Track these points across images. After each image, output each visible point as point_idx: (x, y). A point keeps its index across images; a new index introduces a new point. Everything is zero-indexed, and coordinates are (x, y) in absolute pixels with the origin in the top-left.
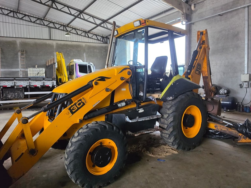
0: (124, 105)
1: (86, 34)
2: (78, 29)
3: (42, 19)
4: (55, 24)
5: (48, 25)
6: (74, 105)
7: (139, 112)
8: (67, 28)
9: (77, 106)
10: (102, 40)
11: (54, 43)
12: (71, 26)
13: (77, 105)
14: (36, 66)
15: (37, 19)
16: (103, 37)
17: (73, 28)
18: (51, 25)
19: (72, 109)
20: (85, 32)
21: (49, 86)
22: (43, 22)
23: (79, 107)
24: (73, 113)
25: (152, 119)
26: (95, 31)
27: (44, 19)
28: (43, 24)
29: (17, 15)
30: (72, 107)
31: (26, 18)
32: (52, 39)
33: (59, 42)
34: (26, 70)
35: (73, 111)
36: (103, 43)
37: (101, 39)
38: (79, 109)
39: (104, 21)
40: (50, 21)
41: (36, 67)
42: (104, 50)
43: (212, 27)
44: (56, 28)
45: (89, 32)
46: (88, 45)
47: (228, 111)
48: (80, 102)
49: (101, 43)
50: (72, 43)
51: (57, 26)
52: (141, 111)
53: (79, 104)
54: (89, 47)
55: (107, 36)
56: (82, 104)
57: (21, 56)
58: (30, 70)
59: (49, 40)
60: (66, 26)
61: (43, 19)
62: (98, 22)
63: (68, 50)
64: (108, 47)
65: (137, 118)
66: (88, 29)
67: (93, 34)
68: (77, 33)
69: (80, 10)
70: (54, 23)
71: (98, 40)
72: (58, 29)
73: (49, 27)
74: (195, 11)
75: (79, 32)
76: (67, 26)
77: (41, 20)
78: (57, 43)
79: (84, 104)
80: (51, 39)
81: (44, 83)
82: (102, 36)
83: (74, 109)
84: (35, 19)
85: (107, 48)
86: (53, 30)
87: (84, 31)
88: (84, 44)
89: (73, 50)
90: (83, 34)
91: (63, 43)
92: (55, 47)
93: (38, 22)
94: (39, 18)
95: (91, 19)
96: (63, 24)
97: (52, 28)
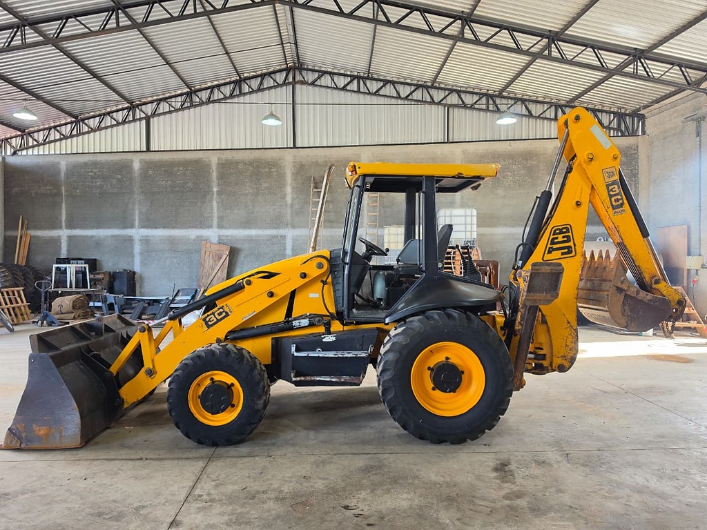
1: (559, 112)
2: (534, 98)
3: (427, 87)
4: (463, 96)
5: (442, 100)
8: (498, 101)
10: (614, 124)
11: (458, 151)
12: (510, 92)
15: (413, 88)
16: (620, 116)
17: (516, 100)
18: (453, 99)
20: (557, 106)
22: (429, 94)
26: (592, 98)
27: (432, 85)
28: (429, 99)
29: (365, 84)
31: (389, 90)
32: (451, 140)
33: (473, 148)
36: (620, 134)
37: (610, 123)
40: (448, 87)
44: (465, 106)
45: (570, 104)
49: (613, 136)
50: (510, 145)
51: (469, 100)
55: (639, 110)
58: (389, 230)
59: (445, 143)
60: (496, 96)
61: (430, 84)
66: (566, 94)
68: (530, 112)
70: (459, 92)
72: (472, 107)
73: (445, 105)
75: (537, 110)
76: (500, 96)
77: (425, 91)
78: (468, 150)
80: (448, 142)
82: (616, 110)
84: (408, 90)
85: (632, 152)
86: (457, 114)
87: (551, 104)
89: (514, 166)
90: (551, 113)
91: (483, 147)
93: (417, 95)
94: (420, 83)
96: (488, 90)
97: (454, 106)
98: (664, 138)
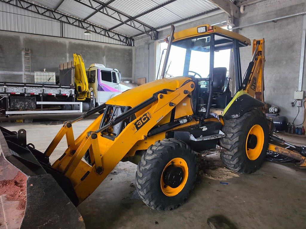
0: (186, 122)
1: (106, 33)
2: (97, 26)
3: (52, 11)
4: (69, 18)
5: (59, 18)
6: (139, 120)
7: (203, 130)
8: (83, 24)
9: (142, 121)
10: (125, 41)
11: (67, 41)
12: (88, 21)
13: (142, 119)
14: (45, 69)
15: (46, 10)
16: (126, 38)
17: (90, 25)
18: (64, 19)
19: (137, 124)
20: (105, 30)
21: (66, 95)
22: (53, 14)
23: (144, 122)
24: (138, 129)
25: (217, 138)
26: (117, 30)
27: (55, 11)
28: (53, 17)
29: (20, 3)
30: (138, 122)
31: (33, 8)
32: (64, 36)
33: (73, 41)
34: (32, 74)
35: (139, 126)
36: (126, 45)
37: (123, 40)
38: (144, 124)
39: (131, 19)
40: (62, 13)
41: (45, 71)
42: (127, 54)
43: (263, 34)
44: (69, 23)
45: (110, 30)
46: (109, 47)
47: (278, 133)
48: (145, 116)
49: (124, 45)
50: (88, 42)
51: (71, 21)
52: (205, 129)
53: (144, 119)
54: (110, 50)
55: (132, 37)
56: (147, 119)
57: (26, 56)
58: (37, 73)
59: (61, 37)
60: (82, 21)
61: (54, 10)
62: (124, 19)
63: (84, 51)
64: (132, 50)
65: (201, 137)
66: (109, 26)
67: (115, 33)
68: (96, 31)
69: (103, 3)
70: (67, 17)
71: (120, 41)
72: (72, 24)
73: (61, 21)
74: (244, 14)
75: (98, 30)
76: (84, 22)
77: (51, 13)
78: (71, 42)
79: (149, 119)
80: (62, 37)
81: (60, 91)
82: (125, 36)
83: (139, 124)
84: (43, 11)
85: (131, 52)
86: (66, 26)
87: (103, 29)
88: (103, 45)
89: (90, 52)
90: (103, 33)
91: (77, 42)
92: (67, 47)
93: (47, 14)
94: (49, 9)
95: (116, 15)
96: (79, 18)
97: (65, 22)
98: (140, 49)
